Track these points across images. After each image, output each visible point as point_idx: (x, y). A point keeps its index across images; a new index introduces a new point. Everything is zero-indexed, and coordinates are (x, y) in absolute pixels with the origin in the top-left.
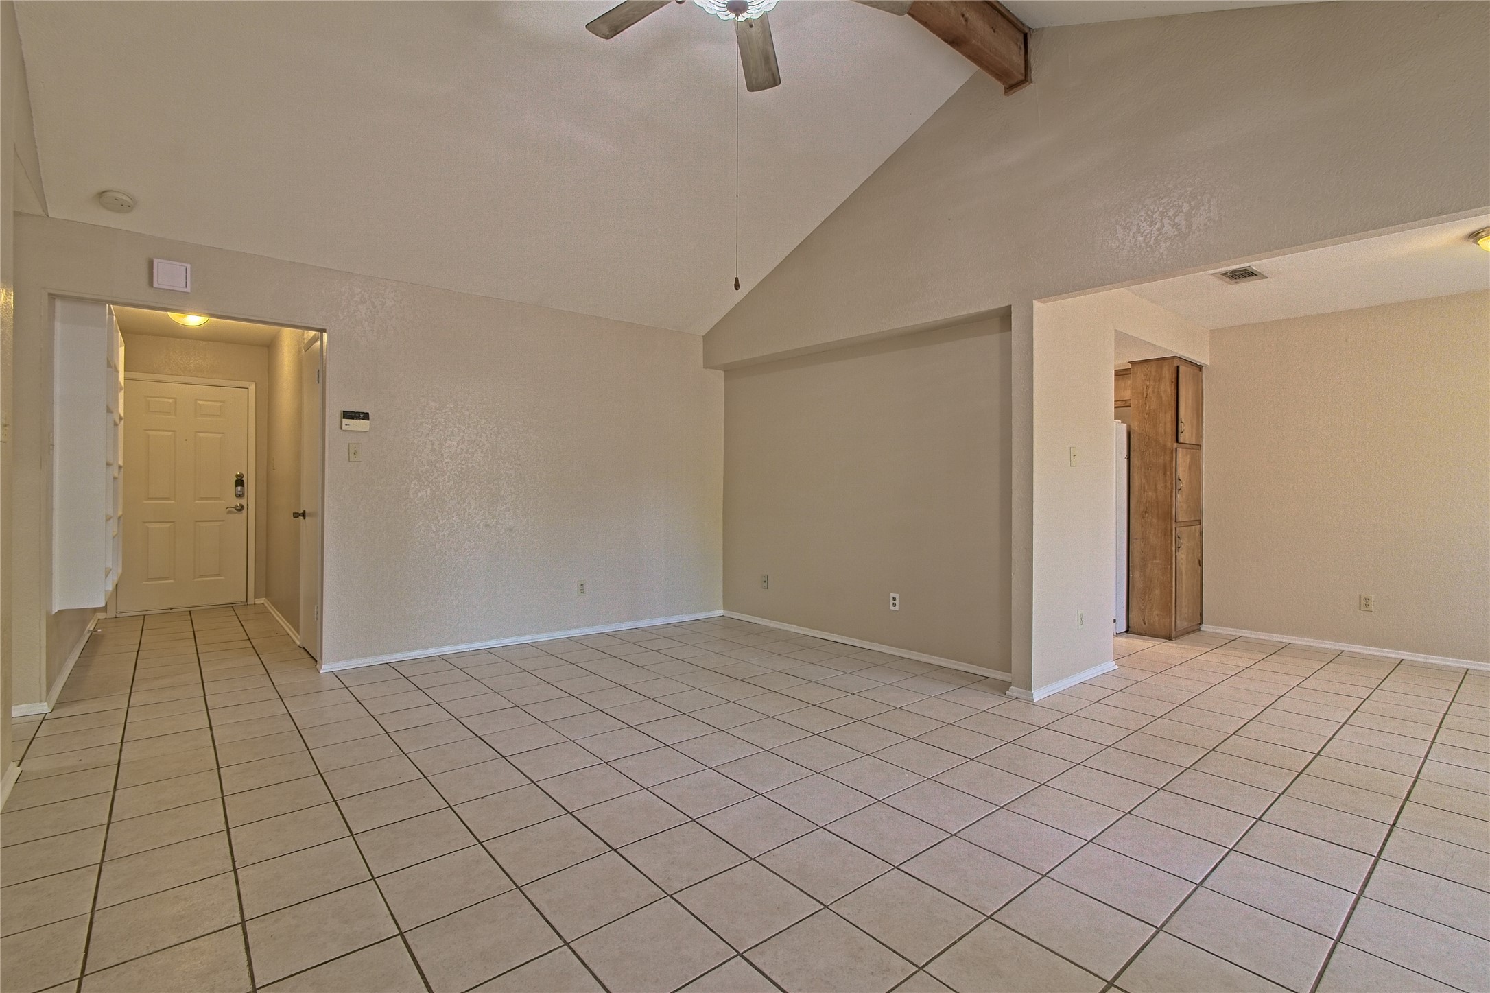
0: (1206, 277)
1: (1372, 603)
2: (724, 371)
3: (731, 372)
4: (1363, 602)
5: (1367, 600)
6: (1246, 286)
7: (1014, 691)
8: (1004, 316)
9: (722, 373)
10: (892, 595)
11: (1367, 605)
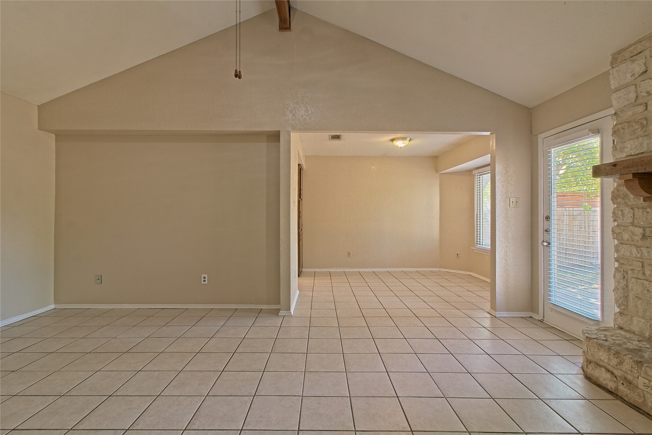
0: (327, 135)
1: (351, 254)
2: (56, 135)
3: (60, 136)
4: (349, 254)
5: (350, 253)
6: (336, 142)
7: (282, 313)
8: (275, 137)
9: (53, 136)
10: (203, 276)
11: (350, 255)
